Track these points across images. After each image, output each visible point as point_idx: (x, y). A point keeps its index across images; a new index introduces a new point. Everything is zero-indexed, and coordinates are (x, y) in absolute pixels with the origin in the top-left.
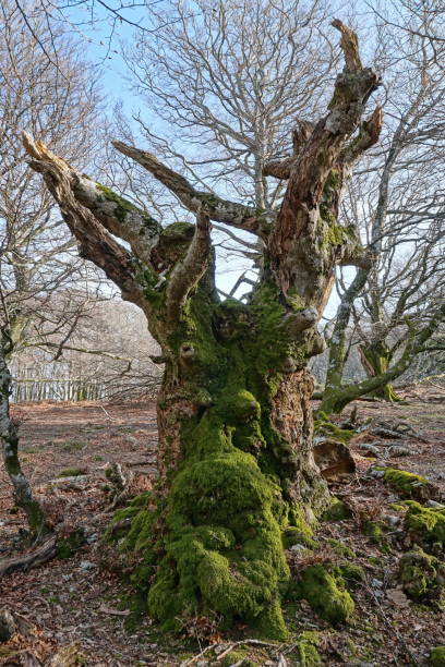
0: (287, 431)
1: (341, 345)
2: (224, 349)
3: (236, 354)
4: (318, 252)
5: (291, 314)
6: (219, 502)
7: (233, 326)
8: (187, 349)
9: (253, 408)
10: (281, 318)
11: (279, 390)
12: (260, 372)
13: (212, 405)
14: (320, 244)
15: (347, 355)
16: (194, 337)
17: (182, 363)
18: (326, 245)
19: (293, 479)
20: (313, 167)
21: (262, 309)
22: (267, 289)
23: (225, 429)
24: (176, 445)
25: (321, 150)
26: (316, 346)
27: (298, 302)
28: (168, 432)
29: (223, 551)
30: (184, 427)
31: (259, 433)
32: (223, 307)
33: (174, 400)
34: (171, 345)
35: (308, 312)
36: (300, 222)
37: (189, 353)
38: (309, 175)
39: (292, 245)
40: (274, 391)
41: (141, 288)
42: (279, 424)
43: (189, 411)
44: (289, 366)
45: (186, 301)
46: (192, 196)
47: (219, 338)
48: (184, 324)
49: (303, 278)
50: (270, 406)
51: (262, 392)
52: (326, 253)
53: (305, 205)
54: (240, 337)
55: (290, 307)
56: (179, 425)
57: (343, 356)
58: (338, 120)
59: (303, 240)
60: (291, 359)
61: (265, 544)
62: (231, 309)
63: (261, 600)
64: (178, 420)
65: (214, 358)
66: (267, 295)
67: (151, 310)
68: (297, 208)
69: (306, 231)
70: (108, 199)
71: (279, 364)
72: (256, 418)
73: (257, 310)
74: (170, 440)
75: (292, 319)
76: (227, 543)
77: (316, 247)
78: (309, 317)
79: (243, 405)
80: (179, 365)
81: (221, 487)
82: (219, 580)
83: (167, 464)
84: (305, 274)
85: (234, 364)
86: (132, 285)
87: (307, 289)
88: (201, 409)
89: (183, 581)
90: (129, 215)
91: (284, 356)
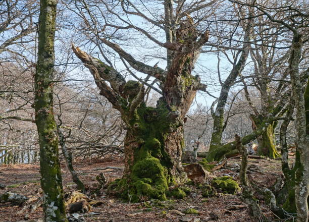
0: (170, 152)
1: (221, 117)
2: (148, 125)
3: (152, 126)
4: (180, 90)
5: (171, 113)
6: (148, 171)
7: (151, 117)
8: (136, 125)
9: (158, 144)
10: (167, 114)
11: (167, 139)
12: (161, 132)
13: (144, 143)
14: (181, 88)
15: (226, 123)
16: (138, 121)
17: (134, 129)
18: (184, 88)
19: (172, 168)
20: (177, 64)
21: (161, 111)
22: (163, 103)
23: (149, 151)
24: (132, 157)
25: (180, 58)
26: (180, 123)
27: (174, 108)
28: (129, 153)
29: (149, 183)
30: (135, 151)
31: (160, 153)
32: (148, 110)
33: (131, 143)
34: (130, 124)
35: (176, 112)
36: (174, 81)
37: (137, 126)
38: (176, 66)
39: (171, 88)
40: (165, 139)
41: (120, 105)
42: (167, 150)
43: (136, 146)
44: (170, 130)
45: (136, 109)
46: (134, 64)
47: (146, 121)
48: (135, 117)
49: (175, 100)
50: (164, 144)
51: (161, 139)
52: (184, 91)
53: (175, 76)
54: (154, 121)
55: (171, 110)
56: (133, 151)
57: (223, 124)
58: (185, 49)
59: (175, 87)
60: (171, 128)
61: (162, 182)
62: (150, 111)
63: (160, 193)
64: (133, 149)
65: (145, 128)
66: (163, 105)
67: (123, 112)
68: (173, 77)
69: (176, 84)
70: (102, 66)
71: (167, 130)
72: (159, 147)
73: (159, 111)
74: (130, 156)
75: (171, 114)
76: (151, 182)
77: (180, 89)
78: (176, 114)
79: (155, 143)
80: (133, 130)
81: (148, 167)
82: (149, 188)
83: (129, 164)
84: (176, 98)
85: (152, 130)
86: (118, 104)
87: (177, 103)
88: (140, 145)
89: (138, 191)
90: (110, 72)
91: (168, 127)
